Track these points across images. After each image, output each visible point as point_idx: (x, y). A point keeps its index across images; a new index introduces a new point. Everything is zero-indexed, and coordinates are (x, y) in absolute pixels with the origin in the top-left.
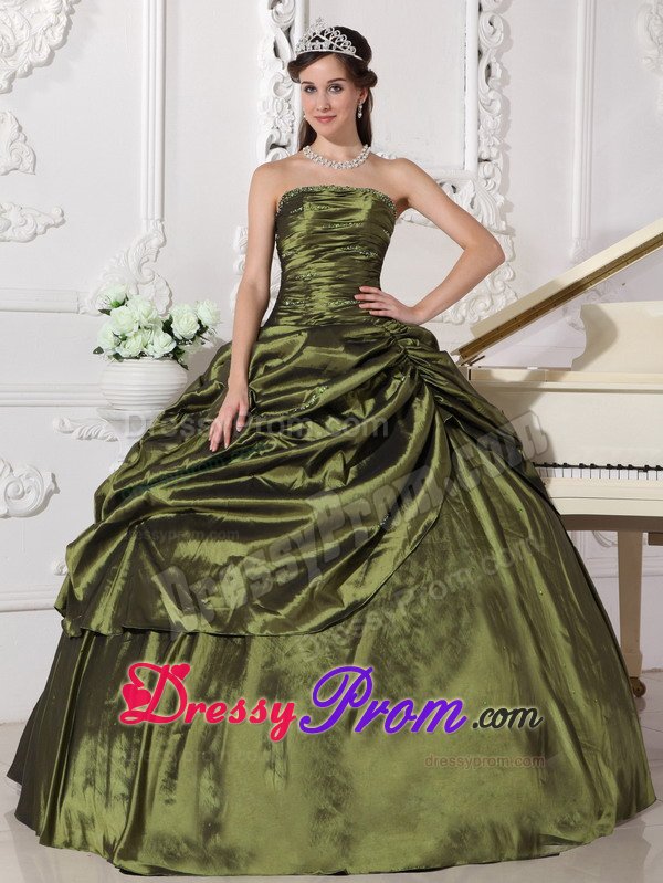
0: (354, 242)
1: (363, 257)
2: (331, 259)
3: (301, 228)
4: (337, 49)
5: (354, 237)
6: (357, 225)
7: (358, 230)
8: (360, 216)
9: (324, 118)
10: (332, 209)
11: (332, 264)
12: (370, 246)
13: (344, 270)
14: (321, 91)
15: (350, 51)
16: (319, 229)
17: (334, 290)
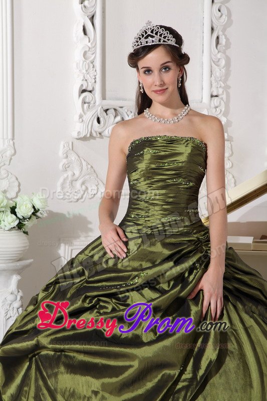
0: (178, 175)
1: (186, 186)
2: (162, 188)
3: (142, 166)
4: (164, 41)
5: (178, 173)
6: (180, 164)
7: (181, 167)
8: (183, 158)
9: (160, 91)
10: (163, 153)
11: (163, 191)
12: (190, 178)
13: (171, 195)
14: (156, 72)
15: (172, 42)
16: (153, 166)
17: (165, 210)
